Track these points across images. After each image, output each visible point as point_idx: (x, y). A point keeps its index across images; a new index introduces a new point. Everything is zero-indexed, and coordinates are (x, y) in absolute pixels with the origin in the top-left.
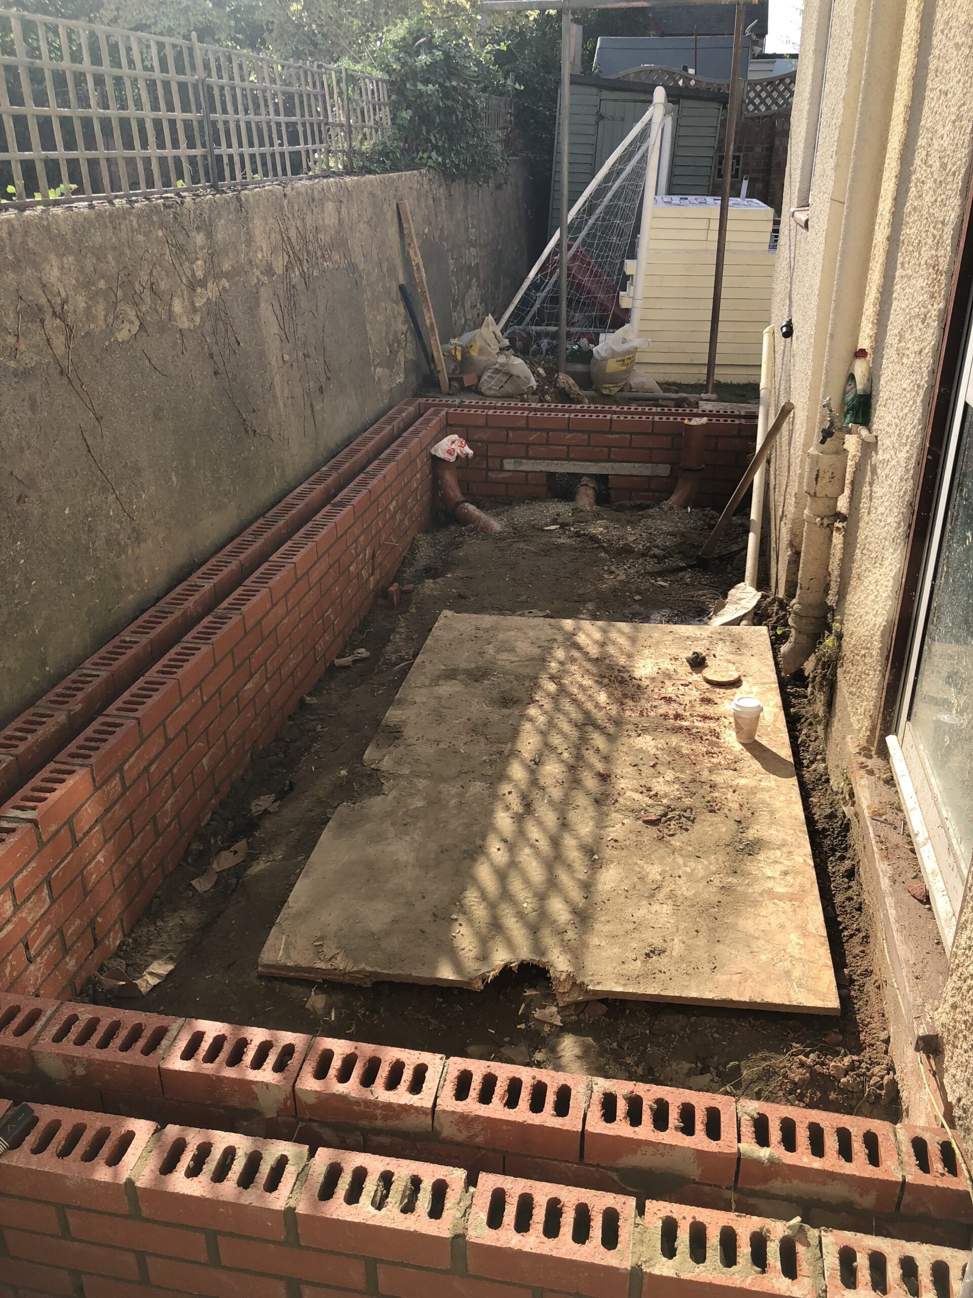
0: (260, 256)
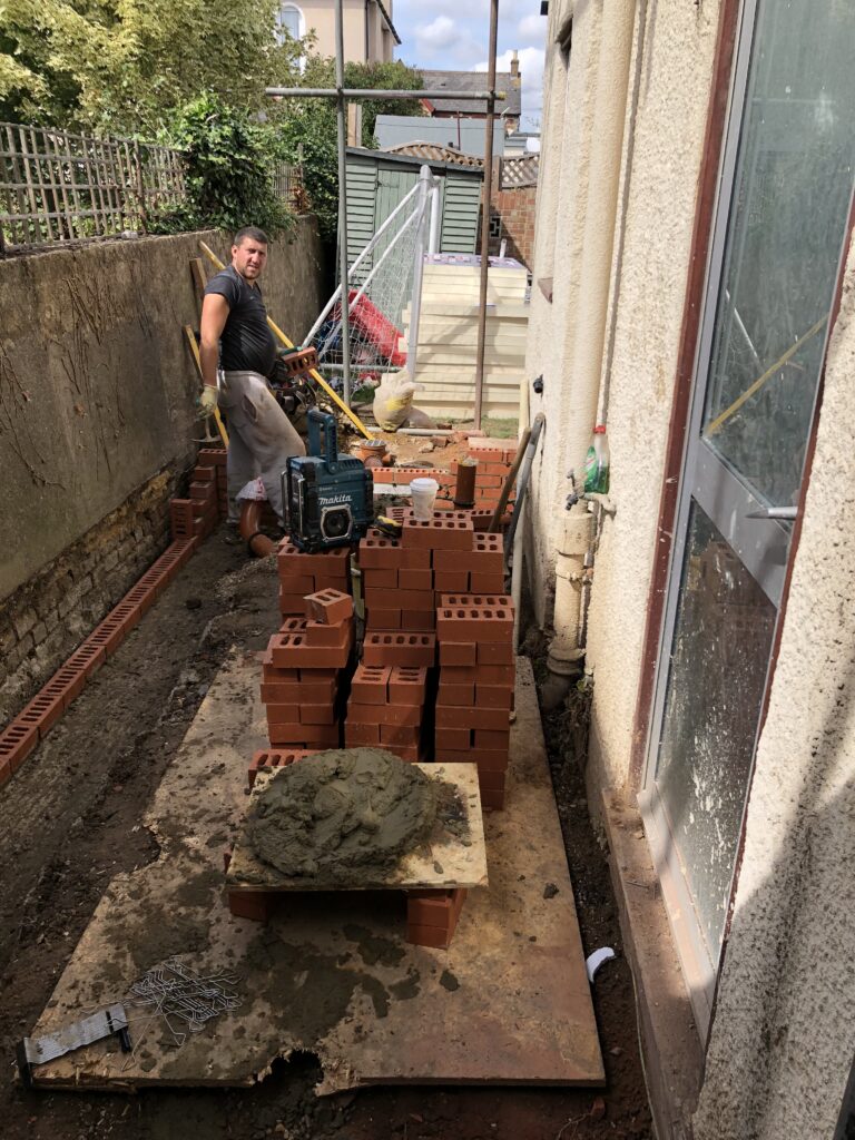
0: (48, 316)
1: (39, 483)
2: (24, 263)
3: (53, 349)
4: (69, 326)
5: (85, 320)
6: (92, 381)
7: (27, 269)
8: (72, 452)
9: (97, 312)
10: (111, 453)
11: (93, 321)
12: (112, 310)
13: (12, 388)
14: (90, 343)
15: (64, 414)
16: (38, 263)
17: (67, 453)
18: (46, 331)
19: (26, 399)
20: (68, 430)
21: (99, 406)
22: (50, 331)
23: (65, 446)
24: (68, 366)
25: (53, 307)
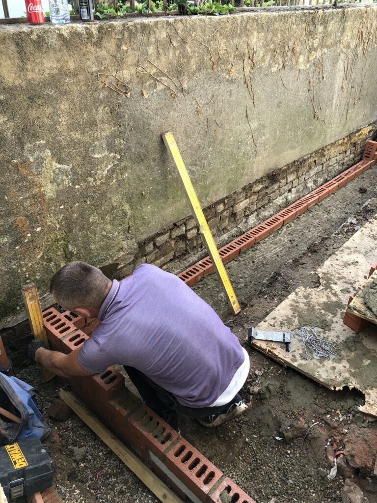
0: (345, 39)
1: (316, 118)
2: (344, 12)
3: (342, 56)
4: (352, 46)
5: (360, 43)
6: (354, 74)
7: (344, 15)
8: (334, 107)
9: (367, 40)
10: (350, 111)
11: (364, 45)
12: (374, 40)
13: (319, 72)
14: (359, 55)
15: (336, 89)
16: (350, 12)
17: (332, 107)
18: (342, 46)
19: (323, 78)
20: (336, 96)
21: (352, 87)
22: (344, 47)
23: (332, 104)
24: (346, 66)
25: (349, 36)
